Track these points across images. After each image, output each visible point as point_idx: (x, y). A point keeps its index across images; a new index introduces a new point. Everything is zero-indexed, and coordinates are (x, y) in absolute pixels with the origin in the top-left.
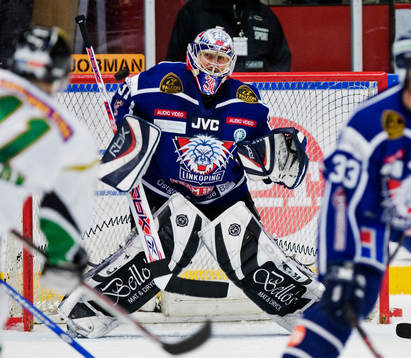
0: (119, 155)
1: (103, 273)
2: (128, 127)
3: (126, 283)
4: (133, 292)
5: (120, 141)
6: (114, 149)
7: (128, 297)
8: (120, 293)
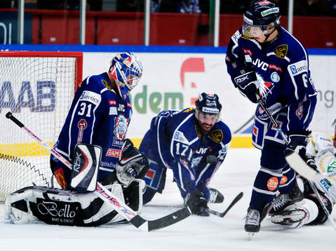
0: (80, 170)
1: (50, 196)
2: (80, 151)
3: (58, 210)
4: (58, 217)
5: (78, 162)
6: (76, 167)
7: (54, 217)
8: (51, 211)
